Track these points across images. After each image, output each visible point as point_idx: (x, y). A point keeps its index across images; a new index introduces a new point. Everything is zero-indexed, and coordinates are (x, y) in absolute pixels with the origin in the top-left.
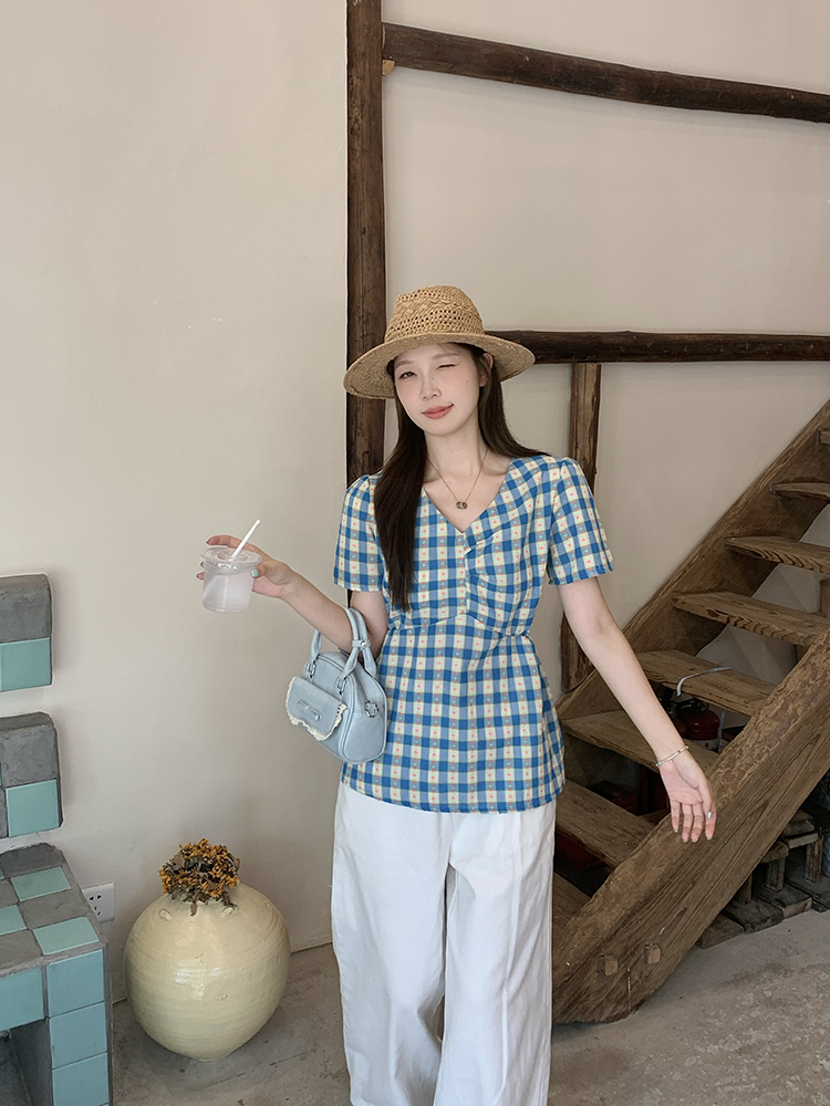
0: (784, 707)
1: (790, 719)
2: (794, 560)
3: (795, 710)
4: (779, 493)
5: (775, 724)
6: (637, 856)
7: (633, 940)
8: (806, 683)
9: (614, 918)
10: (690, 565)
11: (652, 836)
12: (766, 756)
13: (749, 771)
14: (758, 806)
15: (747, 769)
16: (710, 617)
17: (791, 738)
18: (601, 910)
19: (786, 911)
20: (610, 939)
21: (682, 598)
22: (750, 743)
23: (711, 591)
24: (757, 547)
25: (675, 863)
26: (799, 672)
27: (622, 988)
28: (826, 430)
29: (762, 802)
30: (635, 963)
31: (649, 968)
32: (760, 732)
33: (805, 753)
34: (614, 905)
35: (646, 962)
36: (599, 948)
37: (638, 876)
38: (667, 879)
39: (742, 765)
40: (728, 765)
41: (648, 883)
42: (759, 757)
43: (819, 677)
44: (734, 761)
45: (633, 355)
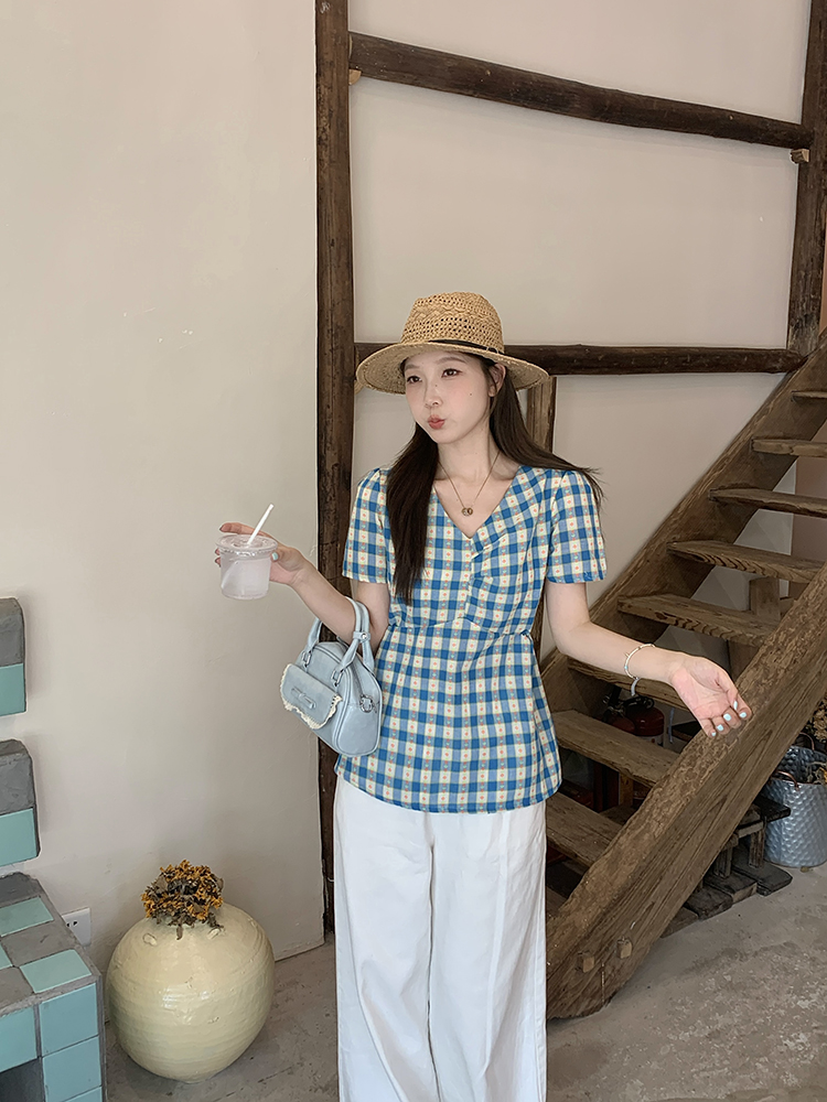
2: (737, 563)
4: (716, 499)
6: (609, 855)
7: (608, 936)
8: (759, 683)
9: (590, 916)
10: (635, 569)
11: (622, 835)
12: (725, 753)
13: (709, 769)
14: (717, 801)
15: (708, 767)
16: (658, 620)
17: (747, 735)
18: (578, 909)
19: (735, 897)
20: (587, 937)
21: (629, 602)
22: (709, 741)
23: (655, 593)
24: (699, 551)
25: (644, 861)
26: (752, 672)
27: (597, 983)
28: (757, 438)
29: (720, 798)
30: (609, 958)
31: (621, 962)
33: (759, 749)
34: (591, 903)
35: (619, 956)
36: (577, 946)
37: (611, 875)
38: (637, 876)
39: (702, 763)
40: (689, 764)
41: (620, 881)
42: (719, 755)
43: (771, 676)
44: (694, 759)
45: (585, 368)
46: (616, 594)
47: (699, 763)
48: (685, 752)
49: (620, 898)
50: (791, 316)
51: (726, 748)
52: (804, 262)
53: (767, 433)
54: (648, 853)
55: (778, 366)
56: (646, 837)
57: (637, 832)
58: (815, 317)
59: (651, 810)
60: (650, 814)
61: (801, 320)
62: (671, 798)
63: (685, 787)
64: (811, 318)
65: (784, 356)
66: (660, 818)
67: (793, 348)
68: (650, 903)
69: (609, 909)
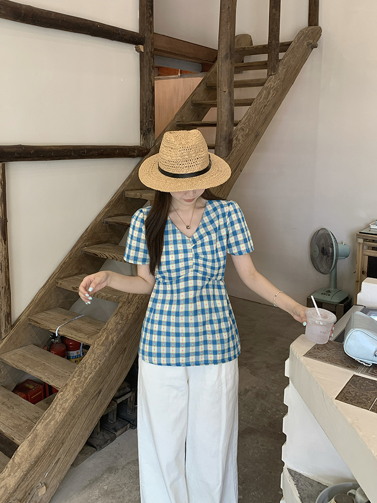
0: (107, 338)
1: (110, 344)
2: (113, 257)
3: (112, 338)
4: (107, 223)
5: (103, 348)
6: (30, 437)
7: (29, 486)
8: (118, 323)
9: (16, 478)
10: (64, 263)
11: (38, 424)
12: (98, 367)
13: (90, 377)
14: (95, 393)
15: (89, 376)
16: (73, 290)
17: (111, 353)
18: (9, 475)
19: (117, 434)
20: (15, 491)
21: (60, 282)
22: (90, 361)
23: (76, 274)
24: (96, 251)
25: (51, 437)
26: (114, 318)
28: (127, 190)
29: (98, 390)
30: (32, 498)
31: (40, 498)
32: (95, 354)
33: (120, 359)
34: (17, 470)
35: (38, 495)
36: (9, 498)
37: (30, 450)
38: (46, 447)
39: (86, 374)
40: (78, 376)
41: (36, 453)
42: (95, 368)
43: (124, 318)
44: (81, 372)
45: (23, 157)
46: (54, 278)
47: (84, 374)
48: (77, 369)
49: (36, 462)
50: (141, 129)
51: (99, 363)
52: (145, 102)
53: (132, 188)
54: (53, 432)
55: (135, 154)
56: (52, 423)
57: (47, 421)
58: (152, 130)
59: (56, 406)
60: (55, 409)
61: (146, 131)
62: (68, 397)
63: (76, 389)
64: (150, 130)
65: (138, 149)
66: (61, 410)
67: (143, 145)
68: (57, 459)
69: (28, 471)
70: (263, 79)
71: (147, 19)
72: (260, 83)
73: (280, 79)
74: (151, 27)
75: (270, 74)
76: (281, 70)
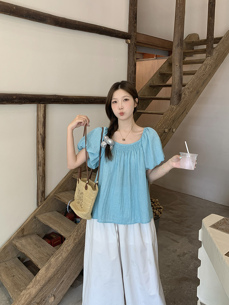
6: (47, 265)
7: (44, 296)
9: (36, 289)
11: (52, 258)
13: (83, 233)
18: (33, 287)
20: (35, 297)
21: (74, 175)
25: (59, 267)
30: (45, 303)
34: (37, 284)
35: (49, 302)
37: (46, 273)
38: (56, 272)
45: (57, 102)
46: (71, 172)
47: (80, 231)
48: (76, 227)
49: (49, 281)
52: (130, 72)
54: (60, 263)
56: (60, 258)
57: (57, 256)
60: (63, 249)
62: (70, 244)
63: (75, 239)
66: (66, 251)
68: (62, 281)
69: (44, 286)
70: (203, 59)
71: (133, 24)
72: (201, 62)
73: (213, 59)
74: (135, 29)
75: (207, 56)
76: (215, 53)
